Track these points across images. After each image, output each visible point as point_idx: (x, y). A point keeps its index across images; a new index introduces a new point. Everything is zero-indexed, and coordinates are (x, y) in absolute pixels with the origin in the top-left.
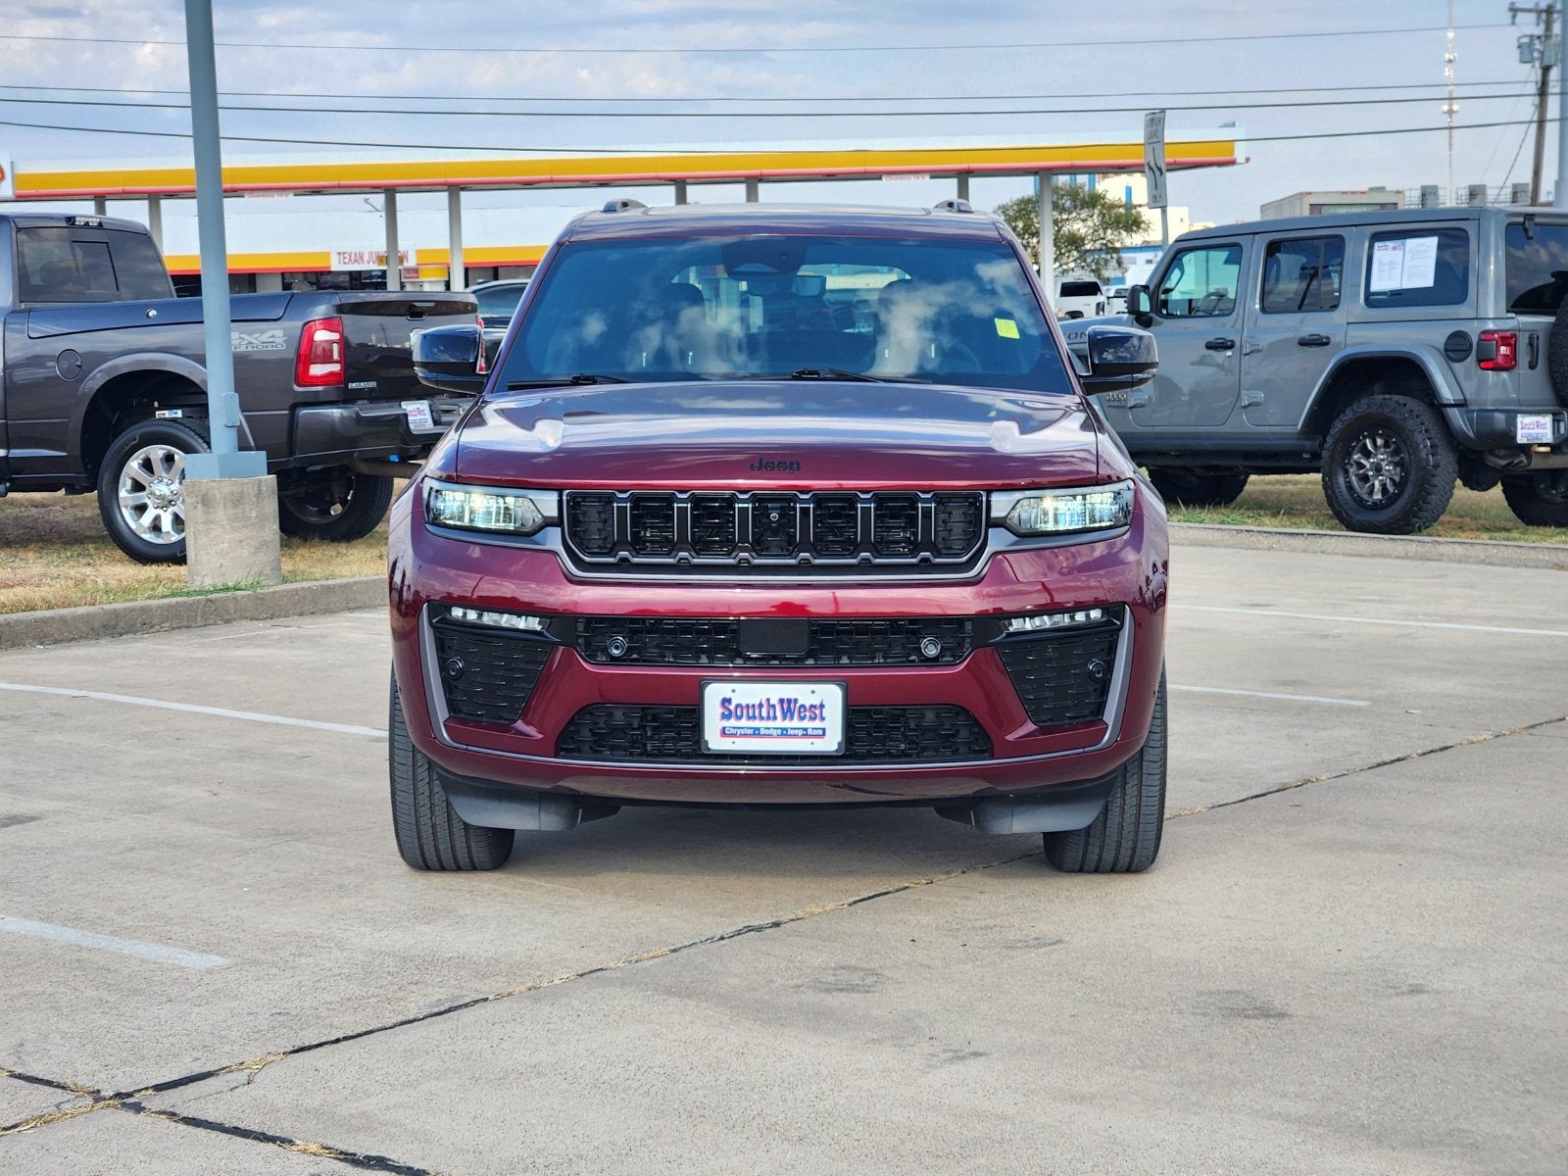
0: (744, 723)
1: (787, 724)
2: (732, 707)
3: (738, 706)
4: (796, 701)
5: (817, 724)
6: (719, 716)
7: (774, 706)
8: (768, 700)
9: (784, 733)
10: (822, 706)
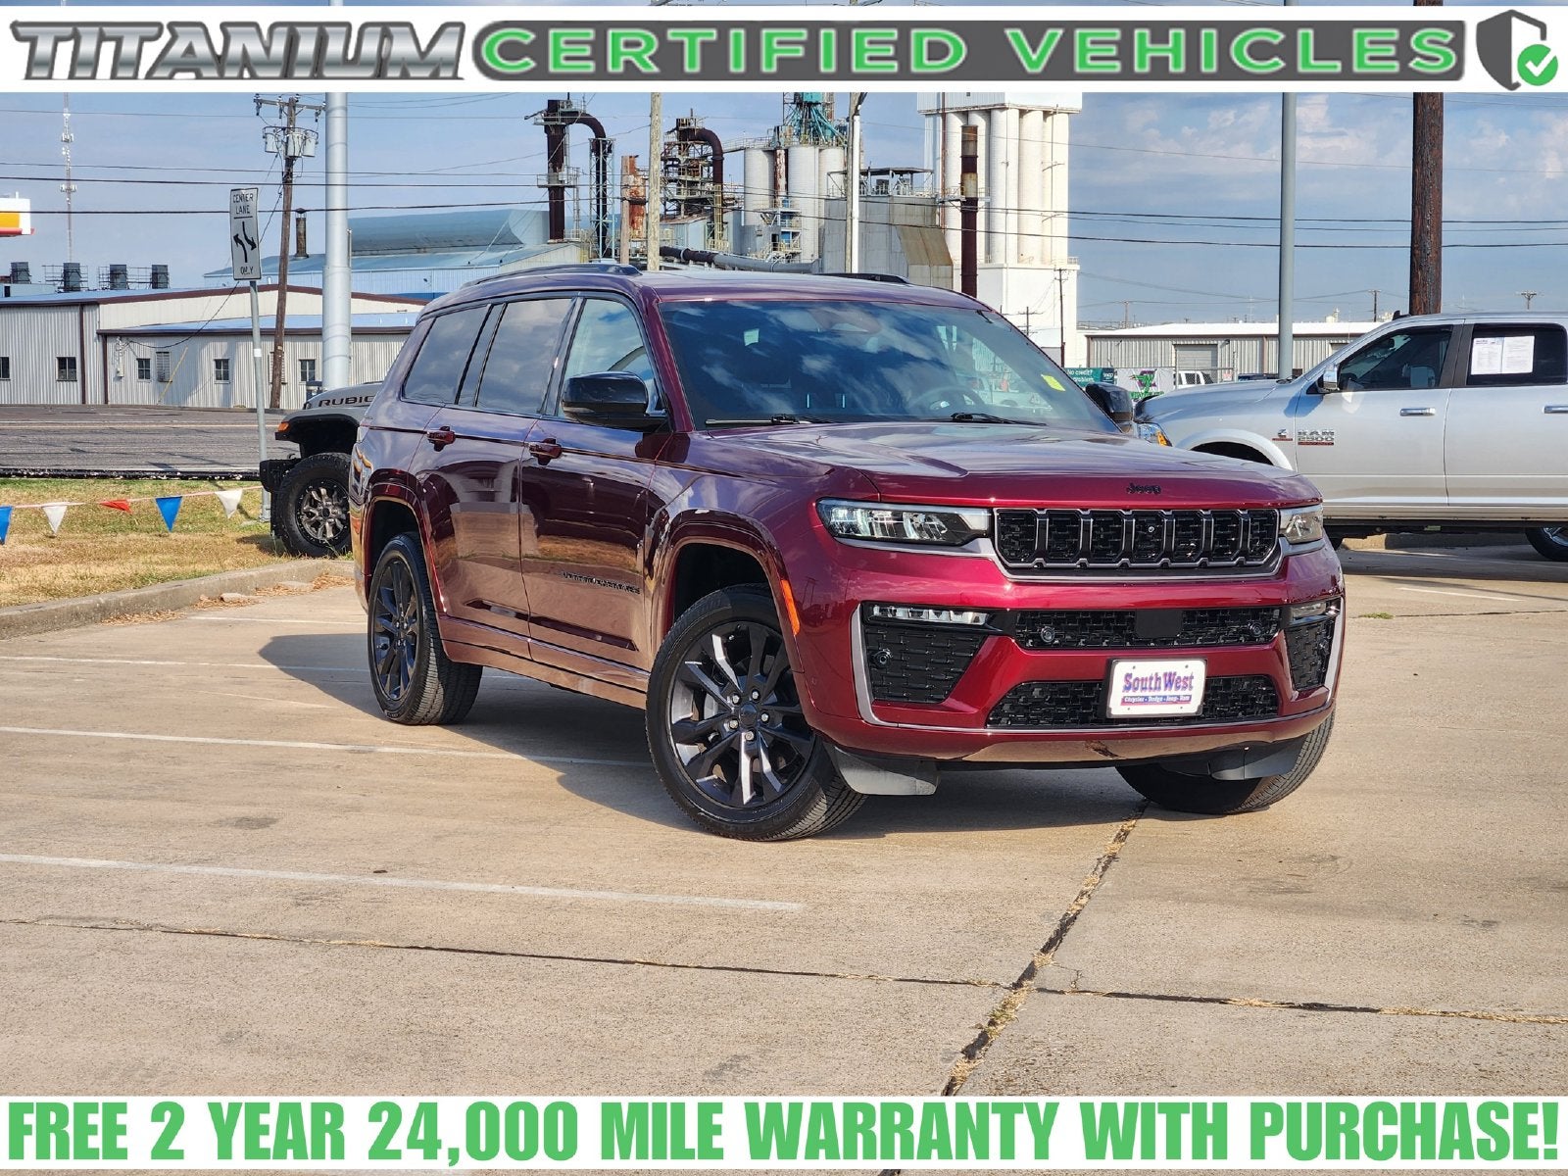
0: (1138, 693)
1: (1167, 693)
2: (1132, 681)
3: (1137, 679)
4: (1175, 674)
5: (1187, 692)
6: (1122, 689)
7: (1160, 679)
8: (1156, 674)
9: (1164, 700)
10: (1192, 677)
